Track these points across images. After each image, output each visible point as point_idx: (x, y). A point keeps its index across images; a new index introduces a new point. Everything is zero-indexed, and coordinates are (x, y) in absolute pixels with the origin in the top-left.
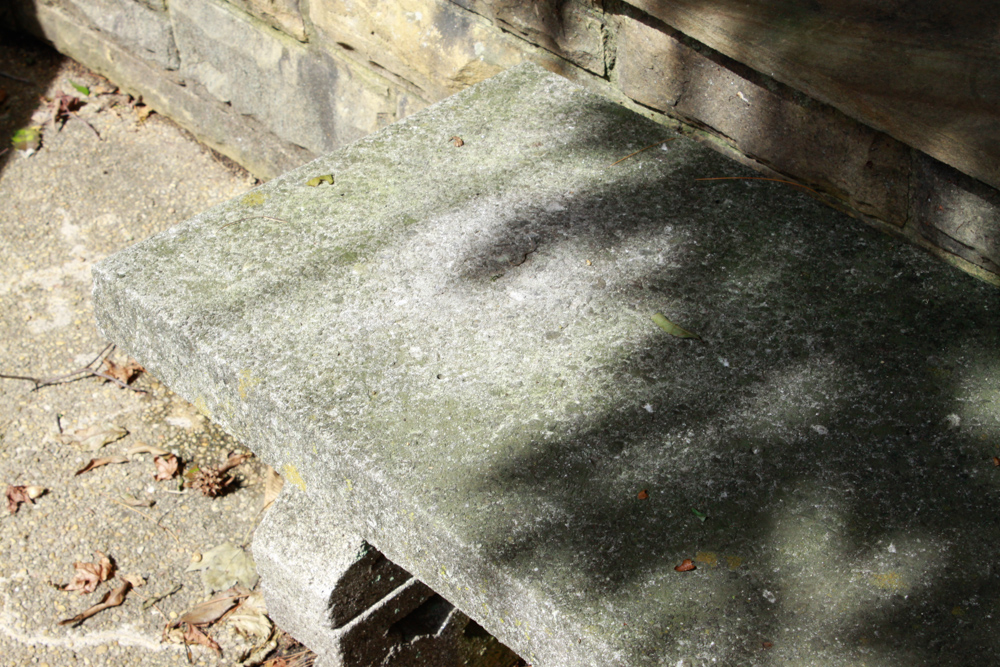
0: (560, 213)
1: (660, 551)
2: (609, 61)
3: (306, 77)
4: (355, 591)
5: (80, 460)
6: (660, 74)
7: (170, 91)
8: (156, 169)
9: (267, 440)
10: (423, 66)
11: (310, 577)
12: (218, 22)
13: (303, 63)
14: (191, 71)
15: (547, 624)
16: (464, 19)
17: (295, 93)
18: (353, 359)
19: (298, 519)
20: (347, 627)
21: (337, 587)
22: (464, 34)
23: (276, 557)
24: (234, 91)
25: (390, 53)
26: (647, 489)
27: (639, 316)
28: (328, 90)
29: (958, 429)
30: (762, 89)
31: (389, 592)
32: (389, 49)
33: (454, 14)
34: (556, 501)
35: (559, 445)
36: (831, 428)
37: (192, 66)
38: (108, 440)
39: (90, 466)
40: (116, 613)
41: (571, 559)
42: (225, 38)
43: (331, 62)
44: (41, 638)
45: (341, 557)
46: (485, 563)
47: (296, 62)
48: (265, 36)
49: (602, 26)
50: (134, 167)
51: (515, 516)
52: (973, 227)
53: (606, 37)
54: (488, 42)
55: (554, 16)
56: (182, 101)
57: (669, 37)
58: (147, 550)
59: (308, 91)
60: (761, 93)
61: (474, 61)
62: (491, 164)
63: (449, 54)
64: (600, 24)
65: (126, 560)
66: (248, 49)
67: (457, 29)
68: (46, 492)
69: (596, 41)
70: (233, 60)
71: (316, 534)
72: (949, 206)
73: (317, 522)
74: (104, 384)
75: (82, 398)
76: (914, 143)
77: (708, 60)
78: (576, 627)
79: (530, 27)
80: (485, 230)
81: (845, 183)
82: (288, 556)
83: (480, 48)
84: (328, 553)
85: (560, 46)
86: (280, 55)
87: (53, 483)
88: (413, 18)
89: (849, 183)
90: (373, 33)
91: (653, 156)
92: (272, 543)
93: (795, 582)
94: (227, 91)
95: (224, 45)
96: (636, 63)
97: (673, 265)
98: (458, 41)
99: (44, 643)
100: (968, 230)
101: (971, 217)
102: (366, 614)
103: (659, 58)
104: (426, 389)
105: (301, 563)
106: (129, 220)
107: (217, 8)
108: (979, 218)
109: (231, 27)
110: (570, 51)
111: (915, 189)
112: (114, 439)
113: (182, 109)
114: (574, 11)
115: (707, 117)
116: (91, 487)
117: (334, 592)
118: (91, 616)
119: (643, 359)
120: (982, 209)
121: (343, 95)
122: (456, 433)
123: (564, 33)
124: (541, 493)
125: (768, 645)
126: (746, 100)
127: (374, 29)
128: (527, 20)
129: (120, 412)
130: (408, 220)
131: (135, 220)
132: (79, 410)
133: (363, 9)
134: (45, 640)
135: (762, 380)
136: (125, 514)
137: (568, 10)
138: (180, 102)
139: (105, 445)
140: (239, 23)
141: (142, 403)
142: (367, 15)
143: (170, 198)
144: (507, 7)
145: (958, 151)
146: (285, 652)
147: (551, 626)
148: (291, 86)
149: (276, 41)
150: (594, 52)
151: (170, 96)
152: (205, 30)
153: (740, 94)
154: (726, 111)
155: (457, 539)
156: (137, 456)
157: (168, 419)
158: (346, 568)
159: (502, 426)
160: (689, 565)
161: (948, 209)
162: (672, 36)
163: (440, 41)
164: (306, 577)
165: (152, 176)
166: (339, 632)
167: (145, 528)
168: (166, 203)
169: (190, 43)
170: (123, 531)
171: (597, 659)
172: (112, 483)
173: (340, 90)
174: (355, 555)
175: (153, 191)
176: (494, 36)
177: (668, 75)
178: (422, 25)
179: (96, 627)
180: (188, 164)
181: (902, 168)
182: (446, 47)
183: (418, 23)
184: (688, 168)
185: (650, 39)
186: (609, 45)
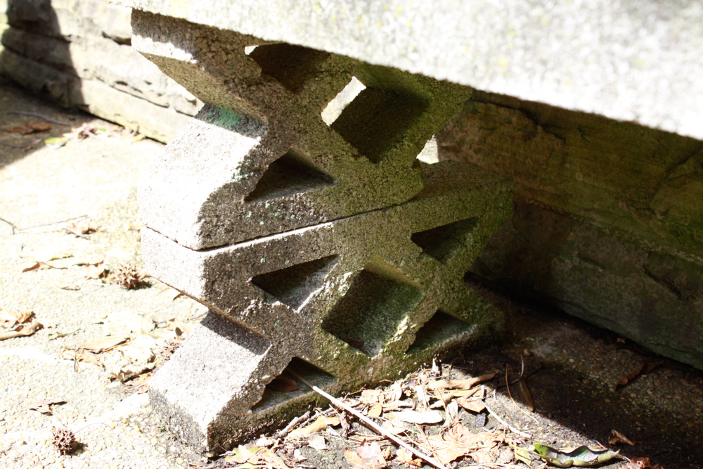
4: (226, 216)
5: (26, 265)
7: (158, 114)
20: (214, 253)
38: (57, 257)
39: (35, 269)
40: (23, 340)
56: (164, 119)
73: (200, 154)
87: (4, 274)
102: (232, 248)
112: (61, 257)
116: (33, 278)
118: (2, 340)
129: (71, 247)
132: (40, 245)
136: (53, 293)
139: (53, 260)
141: (89, 244)
151: (157, 118)
156: (75, 266)
158: (220, 185)
166: (204, 255)
172: (50, 278)
174: (230, 175)
179: (4, 346)
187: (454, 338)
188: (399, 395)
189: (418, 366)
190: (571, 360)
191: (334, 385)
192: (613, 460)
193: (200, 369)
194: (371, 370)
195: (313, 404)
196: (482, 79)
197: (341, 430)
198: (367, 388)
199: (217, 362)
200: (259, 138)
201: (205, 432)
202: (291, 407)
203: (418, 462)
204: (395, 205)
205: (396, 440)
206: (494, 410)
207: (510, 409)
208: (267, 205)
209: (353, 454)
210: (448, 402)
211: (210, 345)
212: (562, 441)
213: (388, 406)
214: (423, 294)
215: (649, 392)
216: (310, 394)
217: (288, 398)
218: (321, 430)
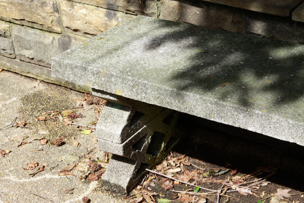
0: (163, 38)
1: (217, 84)
2: (159, 14)
3: (61, 44)
4: (125, 133)
5: (17, 144)
6: (175, 12)
7: (10, 62)
8: (9, 82)
9: (110, 86)
10: (102, 28)
11: (114, 130)
12: (30, 35)
13: (60, 40)
14: (19, 53)
15: (196, 100)
16: (114, 13)
17: (57, 49)
18: (128, 65)
19: (108, 118)
20: (124, 143)
21: (122, 131)
22: (115, 17)
23: (104, 128)
24: (35, 54)
25: (91, 28)
26: (209, 76)
27: (192, 51)
28: (68, 46)
29: (272, 59)
30: (203, 9)
31: (132, 136)
32: (91, 27)
33: (111, 13)
34: (189, 80)
35: (185, 72)
36: (244, 62)
37: (19, 51)
38: (24, 138)
39: (21, 145)
40: (43, 172)
41: (197, 88)
42: (33, 39)
43: (69, 37)
44: (23, 180)
45: (122, 124)
46: (178, 91)
47: (57, 40)
48: (47, 35)
49: (157, 5)
50: (3, 83)
51: (181, 83)
52: (260, 29)
53: (158, 8)
54: (122, 17)
55: (143, 5)
56: (14, 63)
57: (177, 2)
58: (45, 159)
59: (61, 47)
60: (203, 10)
61: (119, 23)
62: (141, 32)
63: (111, 23)
64: (156, 4)
65: (40, 162)
66: (41, 40)
67: (113, 16)
68: (11, 152)
69: (155, 9)
70: (36, 45)
71: (114, 121)
72: (254, 26)
73: (113, 118)
74: (17, 128)
75: (11, 132)
76: (247, 8)
77: (188, 5)
78: (204, 98)
79: (136, 10)
80: (147, 42)
81: (226, 28)
82: (107, 127)
83: (120, 19)
84: (118, 124)
85: (145, 12)
86: (52, 39)
87: (12, 149)
88: (99, 16)
89: (227, 28)
90: (86, 23)
91: (180, 27)
92: (102, 125)
93: (248, 85)
94: (33, 55)
95: (33, 41)
96: (167, 11)
97: (195, 43)
98: (114, 19)
99: (25, 181)
100: (259, 30)
101: (259, 27)
102: (127, 141)
103: (175, 8)
104: (149, 67)
105: (111, 128)
106: (7, 94)
107: (30, 31)
108: (261, 27)
109: (35, 35)
110: (148, 13)
111: (244, 26)
112: (25, 138)
113: (14, 65)
114: (148, 2)
115: (188, 21)
116: (23, 149)
117: (121, 132)
118: (36, 174)
119: (197, 57)
120: (262, 24)
121: (73, 46)
122: (160, 73)
123: (146, 9)
124: (185, 79)
125: (247, 94)
126: (199, 13)
127: (86, 22)
128: (135, 8)
129: (24, 133)
130: (127, 43)
131: (8, 94)
132: (12, 134)
133: (83, 17)
134: (26, 180)
135: (225, 57)
136: (36, 153)
137: (147, 3)
138: (14, 64)
139: (23, 140)
140: (38, 34)
141: (29, 131)
142: (84, 19)
143: (17, 88)
144: (129, 6)
145: (257, 7)
146: (93, 173)
147: (197, 100)
148: (56, 47)
149: (50, 36)
150: (155, 12)
151: (10, 63)
152: (26, 38)
153: (197, 12)
154: (193, 17)
155: (169, 89)
156: (33, 141)
157: (38, 132)
158: (124, 126)
159: (170, 71)
160: (224, 85)
161: (254, 27)
162: (178, 1)
163: (108, 20)
164: (113, 131)
165: (9, 84)
166: (122, 145)
167: (43, 155)
168: (16, 89)
169: (19, 44)
170: (37, 156)
171: (210, 103)
172: (29, 147)
173: (72, 45)
174: (125, 123)
175: (11, 87)
176: (124, 16)
177: (177, 12)
178: (101, 18)
179: (39, 175)
180: (18, 80)
181: (241, 20)
182: (110, 21)
183: (100, 17)
184: (189, 28)
185: (172, 4)
186: (159, 10)
187: (174, 144)
188: (167, 165)
189: (167, 155)
190: (207, 142)
191: (150, 167)
192: (229, 171)
193: (117, 172)
194: (157, 160)
195: (146, 174)
196: (209, 118)
197: (156, 179)
198: (157, 165)
199: (122, 169)
200: (130, 112)
201: (126, 189)
202: (142, 176)
203: (181, 183)
204: (158, 114)
205: (173, 178)
206: (193, 163)
207: (197, 162)
208: (133, 127)
209: (163, 185)
210: (180, 164)
211: (117, 164)
212: (213, 169)
213: (165, 169)
214: (166, 135)
215: (231, 148)
216: (145, 171)
217: (140, 174)
218: (151, 180)
